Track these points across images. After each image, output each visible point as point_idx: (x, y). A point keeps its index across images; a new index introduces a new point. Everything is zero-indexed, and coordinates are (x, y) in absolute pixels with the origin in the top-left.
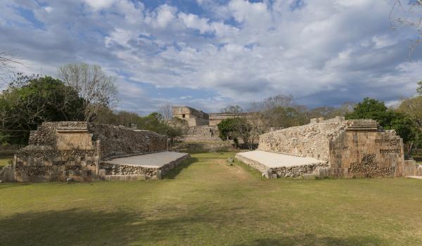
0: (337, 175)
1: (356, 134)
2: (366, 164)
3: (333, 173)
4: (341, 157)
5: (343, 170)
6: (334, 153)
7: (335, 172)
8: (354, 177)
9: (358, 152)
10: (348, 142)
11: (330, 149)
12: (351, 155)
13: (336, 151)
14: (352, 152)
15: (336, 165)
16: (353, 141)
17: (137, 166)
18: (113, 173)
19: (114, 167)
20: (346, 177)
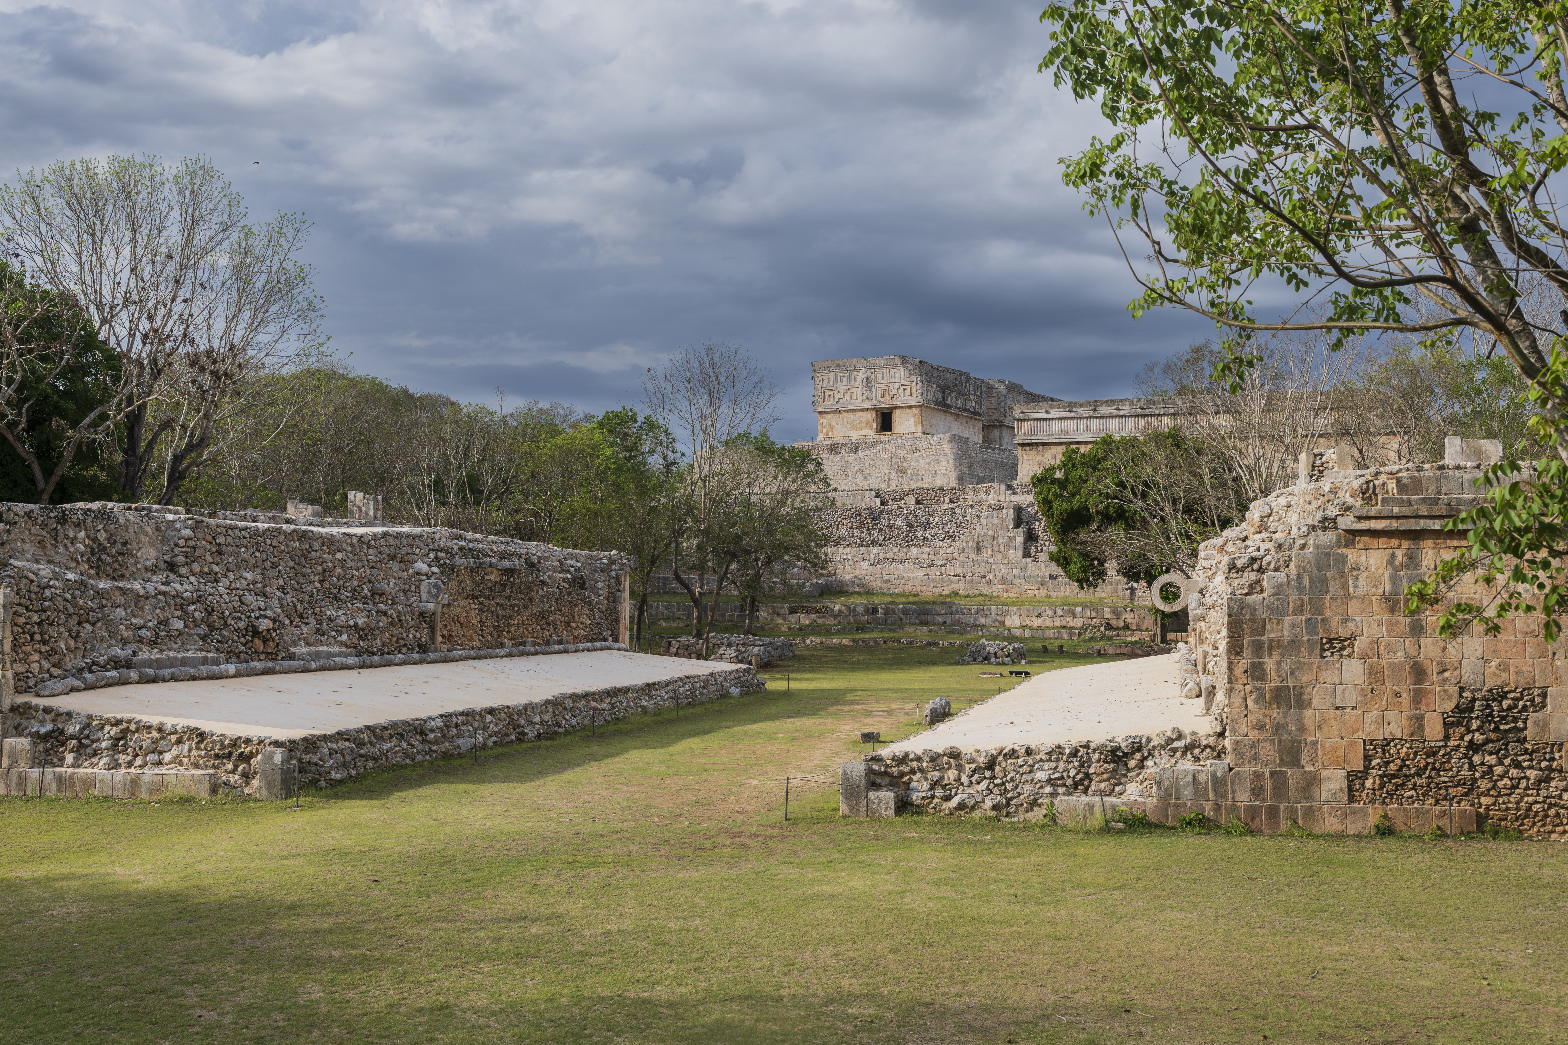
0: (1273, 812)
1: (1412, 559)
2: (1473, 747)
3: (1243, 797)
4: (1302, 702)
5: (1312, 781)
6: (1257, 672)
7: (1257, 791)
8: (1385, 831)
9: (1419, 672)
10: (1353, 608)
11: (1235, 649)
12: (1369, 694)
13: (1270, 662)
14: (1375, 674)
15: (1268, 750)
16: (1392, 603)
17: (182, 722)
18: (70, 758)
19: (73, 729)
20: (1331, 824)
